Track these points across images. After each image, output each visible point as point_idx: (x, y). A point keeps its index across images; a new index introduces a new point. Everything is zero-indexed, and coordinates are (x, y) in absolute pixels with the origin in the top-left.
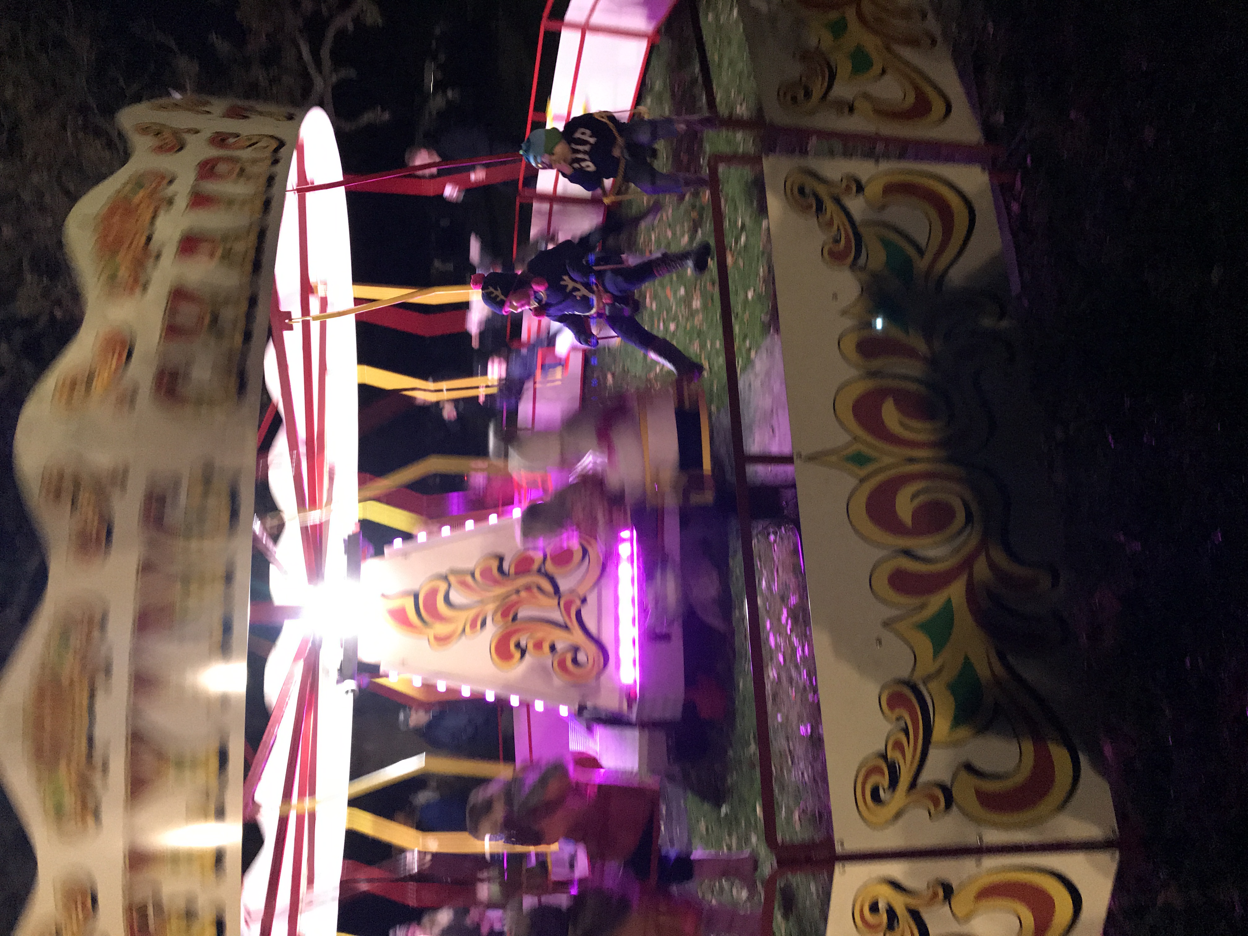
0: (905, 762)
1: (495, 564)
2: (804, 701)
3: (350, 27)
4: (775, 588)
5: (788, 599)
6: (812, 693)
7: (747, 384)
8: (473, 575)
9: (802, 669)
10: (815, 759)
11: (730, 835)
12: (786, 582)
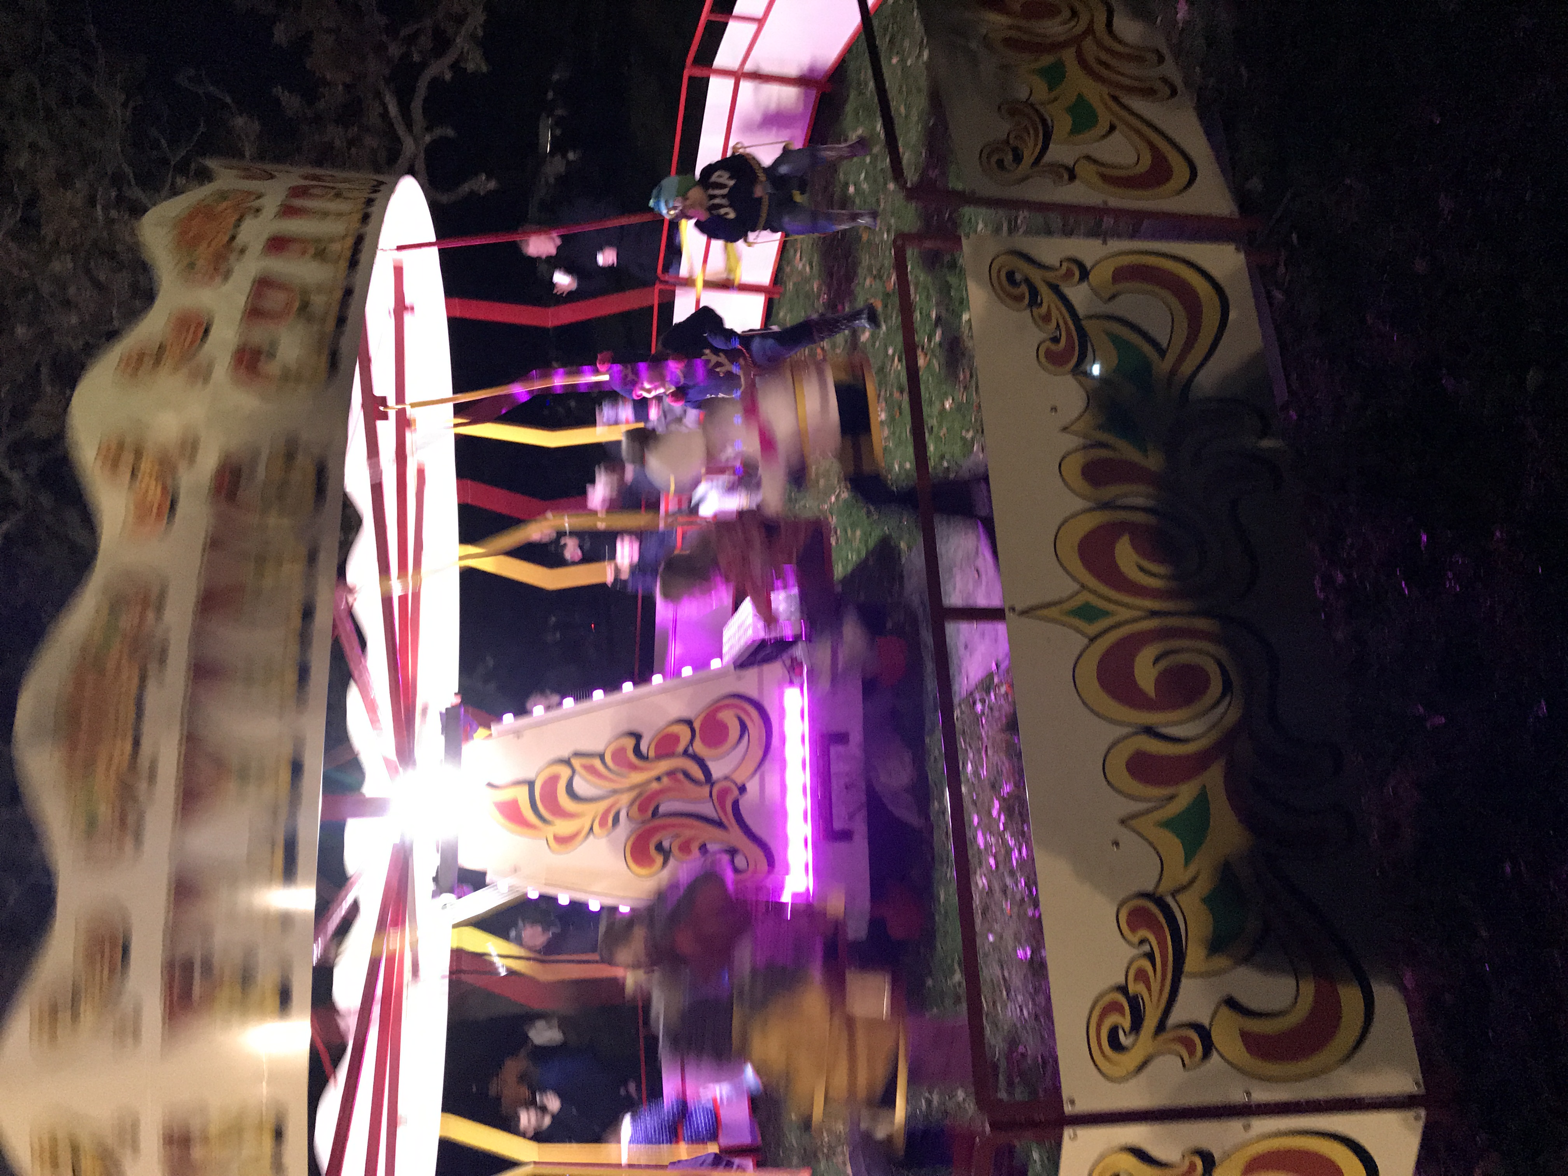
0: (1150, 996)
1: (630, 743)
2: (1021, 916)
3: (448, 76)
4: (984, 773)
5: (1001, 788)
6: (1032, 907)
8: (602, 757)
9: (1018, 875)
10: (1037, 990)
12: (997, 764)
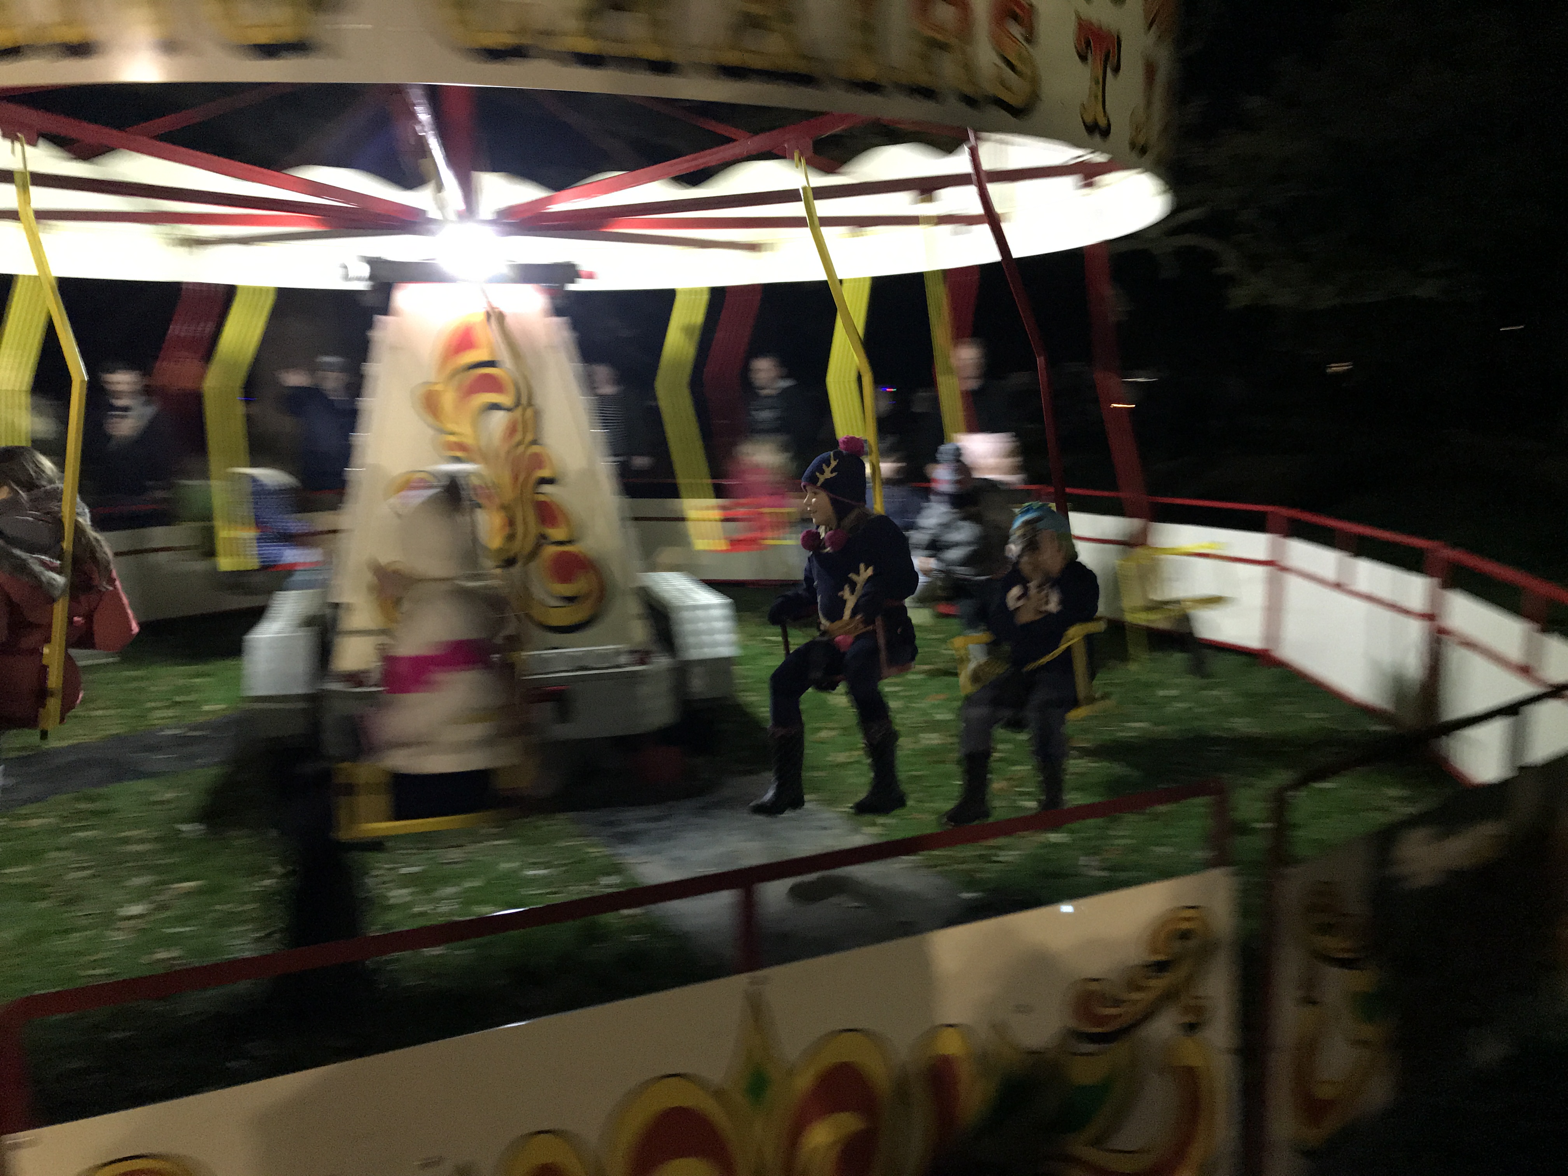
1: (545, 473)
3: (1223, 270)
7: (824, 824)
8: (535, 442)
11: (156, 840)
